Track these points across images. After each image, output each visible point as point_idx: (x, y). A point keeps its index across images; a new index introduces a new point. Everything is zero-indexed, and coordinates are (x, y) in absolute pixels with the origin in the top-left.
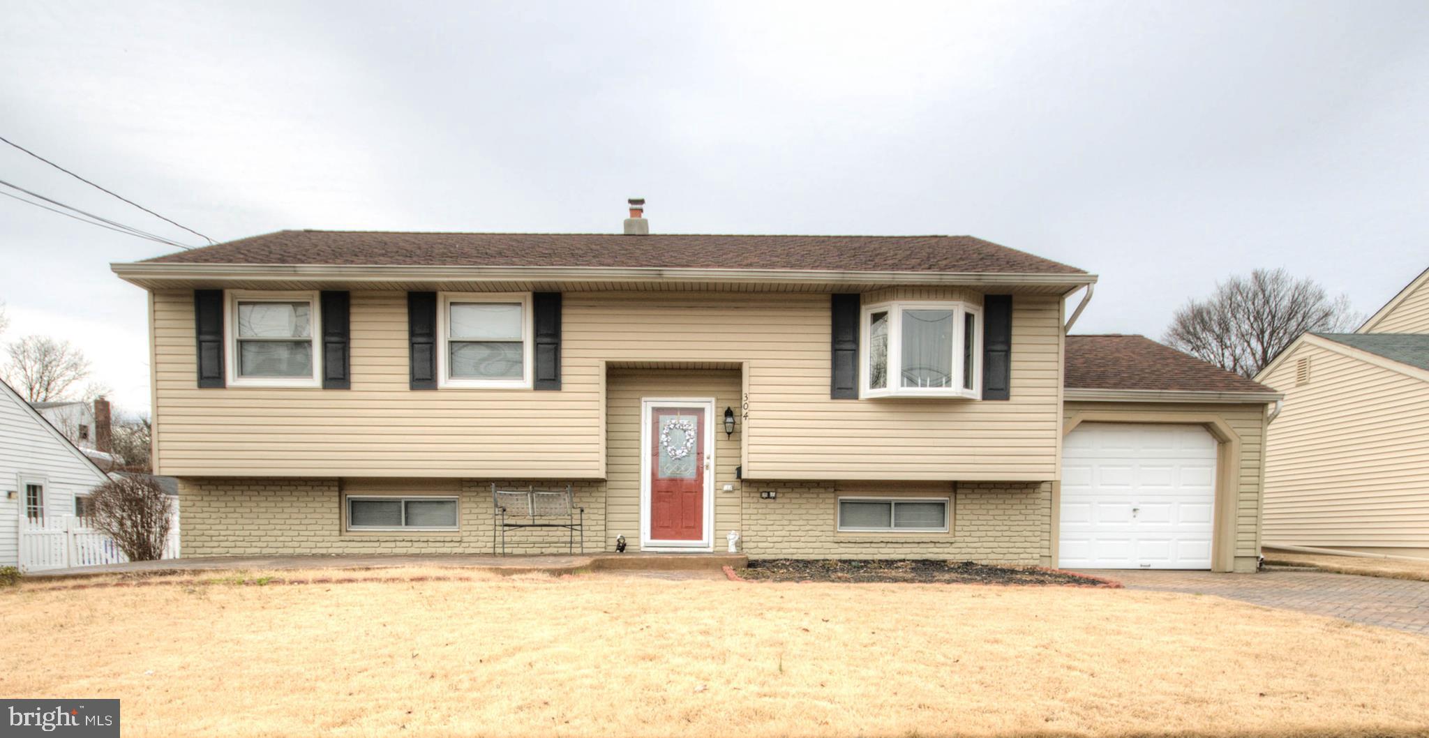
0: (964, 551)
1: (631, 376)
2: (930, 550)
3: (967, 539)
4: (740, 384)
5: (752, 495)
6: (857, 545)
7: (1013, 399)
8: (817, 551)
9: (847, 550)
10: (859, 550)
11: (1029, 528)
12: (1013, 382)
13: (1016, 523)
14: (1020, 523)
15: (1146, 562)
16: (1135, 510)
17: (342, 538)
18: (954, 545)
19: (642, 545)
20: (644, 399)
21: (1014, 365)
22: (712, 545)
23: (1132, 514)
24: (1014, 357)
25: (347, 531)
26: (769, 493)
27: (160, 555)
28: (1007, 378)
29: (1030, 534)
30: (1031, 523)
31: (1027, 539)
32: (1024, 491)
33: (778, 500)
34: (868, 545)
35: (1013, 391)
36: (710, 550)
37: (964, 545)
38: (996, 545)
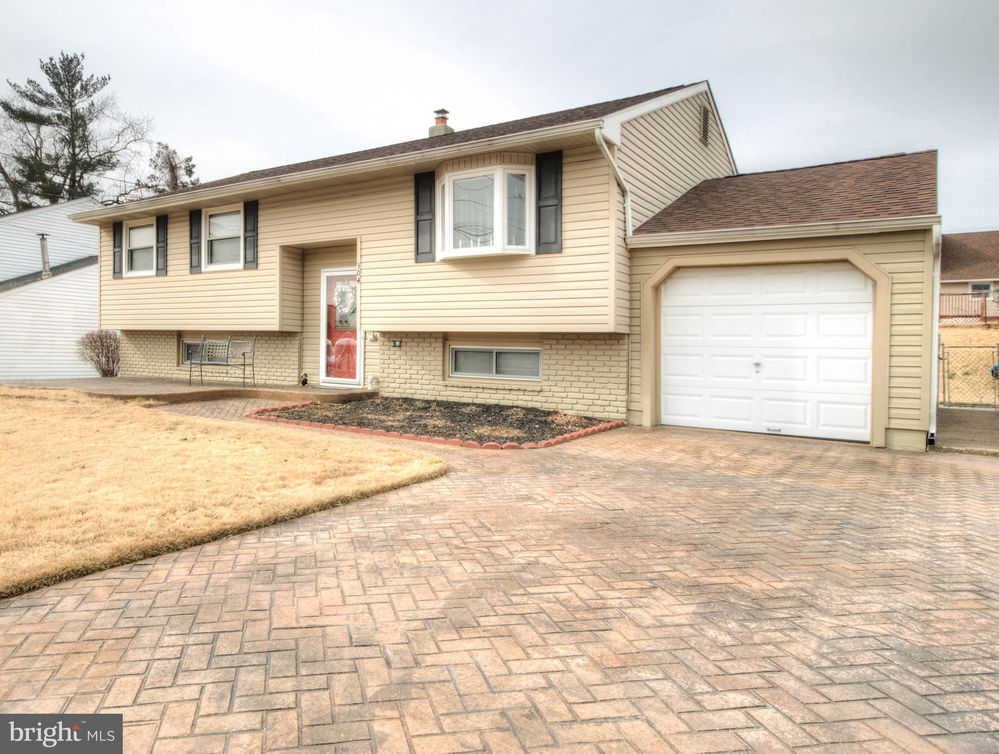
0: (550, 400)
1: (315, 253)
2: (520, 397)
3: (553, 389)
4: (355, 256)
5: (386, 343)
6: (460, 389)
7: (566, 252)
8: (430, 392)
9: (453, 393)
10: (461, 394)
11: (613, 380)
12: (566, 235)
13: (600, 375)
14: (605, 375)
15: (774, 426)
16: (757, 365)
17: (179, 368)
18: (541, 394)
19: (321, 381)
20: (322, 270)
21: (565, 218)
22: (362, 383)
23: (754, 369)
24: (565, 210)
25: (183, 364)
26: (394, 342)
27: (116, 375)
28: (559, 232)
29: (615, 386)
30: (616, 375)
31: (612, 391)
32: (609, 342)
33: (403, 348)
34: (469, 390)
35: (566, 244)
36: (360, 387)
37: (550, 394)
38: (580, 395)
